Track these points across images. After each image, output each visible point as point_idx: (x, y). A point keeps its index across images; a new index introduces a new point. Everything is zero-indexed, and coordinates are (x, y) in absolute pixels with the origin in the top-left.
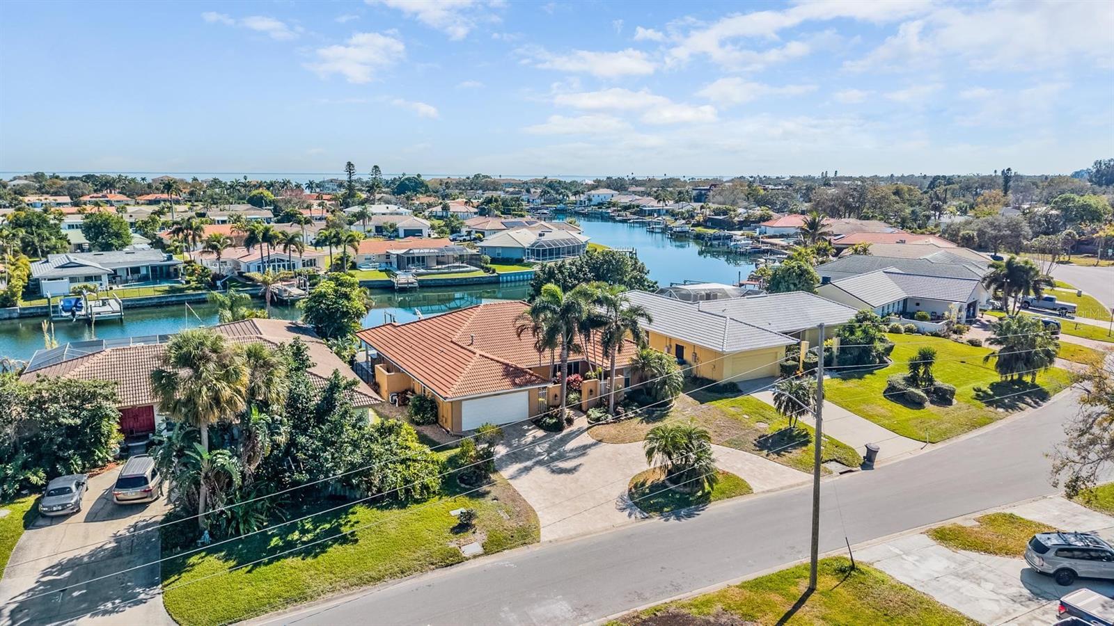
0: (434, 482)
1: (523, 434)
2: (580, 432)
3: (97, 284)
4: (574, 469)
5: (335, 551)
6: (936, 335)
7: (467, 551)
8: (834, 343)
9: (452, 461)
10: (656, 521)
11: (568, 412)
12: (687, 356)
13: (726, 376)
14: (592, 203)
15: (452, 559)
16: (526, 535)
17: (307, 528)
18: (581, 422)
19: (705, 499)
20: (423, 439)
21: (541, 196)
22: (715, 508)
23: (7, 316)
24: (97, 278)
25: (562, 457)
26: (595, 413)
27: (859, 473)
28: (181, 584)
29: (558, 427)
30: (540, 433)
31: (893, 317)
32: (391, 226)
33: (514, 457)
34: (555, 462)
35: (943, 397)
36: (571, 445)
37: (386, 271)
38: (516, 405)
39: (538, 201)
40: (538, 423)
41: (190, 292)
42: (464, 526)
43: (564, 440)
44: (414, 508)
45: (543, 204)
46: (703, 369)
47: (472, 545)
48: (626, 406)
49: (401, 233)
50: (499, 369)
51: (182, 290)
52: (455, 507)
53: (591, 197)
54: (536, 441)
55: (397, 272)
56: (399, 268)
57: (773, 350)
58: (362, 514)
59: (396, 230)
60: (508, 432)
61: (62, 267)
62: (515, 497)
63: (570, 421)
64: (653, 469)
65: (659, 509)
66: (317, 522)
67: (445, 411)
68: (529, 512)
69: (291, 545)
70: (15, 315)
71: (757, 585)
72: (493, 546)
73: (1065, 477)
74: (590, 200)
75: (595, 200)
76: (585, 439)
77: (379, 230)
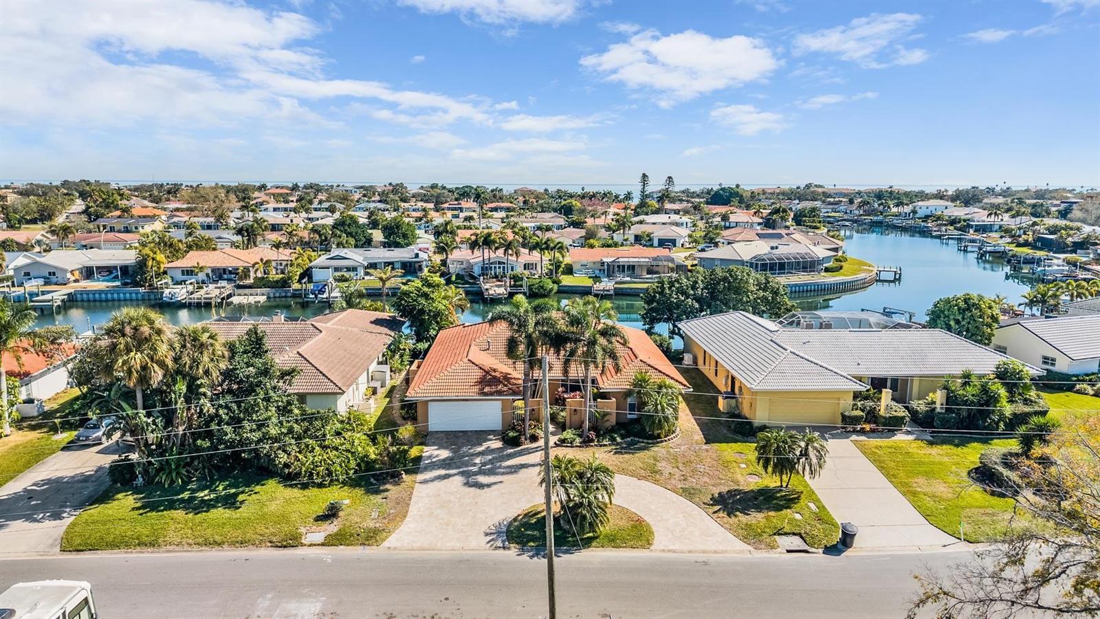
0: (343, 474)
2: (534, 450)
3: (352, 274)
4: (489, 486)
10: (513, 551)
12: (737, 389)
13: (762, 416)
14: (917, 216)
15: (291, 541)
16: (372, 536)
19: (587, 543)
21: (860, 207)
22: (587, 554)
23: (283, 294)
24: (354, 269)
26: (572, 436)
27: (818, 556)
28: (94, 511)
29: (517, 444)
30: (497, 445)
32: (648, 235)
37: (594, 277)
38: (489, 414)
39: (857, 212)
40: (506, 434)
42: (328, 515)
43: (511, 456)
45: (861, 215)
47: (319, 533)
49: (656, 243)
53: (917, 209)
54: (485, 451)
55: (604, 279)
56: (607, 275)
57: (837, 394)
59: (650, 240)
61: (332, 259)
62: (403, 500)
63: (537, 440)
66: (228, 487)
68: (400, 516)
70: (289, 294)
72: (335, 539)
74: (914, 212)
75: (921, 213)
77: (638, 239)
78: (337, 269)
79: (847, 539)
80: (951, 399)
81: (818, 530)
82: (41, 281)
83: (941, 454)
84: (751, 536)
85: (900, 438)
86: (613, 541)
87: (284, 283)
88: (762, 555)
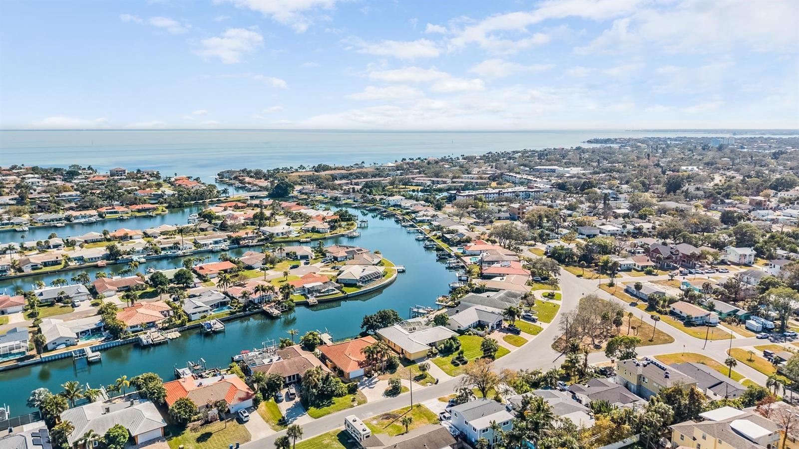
0: (347, 392)
1: (363, 379)
2: (375, 377)
3: (207, 313)
4: (374, 387)
5: (332, 406)
6: (481, 336)
7: (355, 405)
8: (443, 346)
9: (349, 386)
10: (389, 398)
11: (373, 372)
12: (404, 352)
13: (412, 358)
15: (352, 406)
16: (365, 402)
17: (325, 402)
18: (376, 375)
19: (400, 393)
20: (343, 382)
22: (400, 395)
23: (184, 329)
24: (207, 311)
25: (371, 384)
26: (379, 372)
27: (435, 385)
28: (309, 411)
29: (370, 377)
30: (367, 378)
31: (471, 329)
33: (361, 385)
34: (370, 385)
35: (466, 363)
36: (373, 381)
37: (304, 295)
38: (361, 372)
40: (366, 375)
41: (238, 314)
42: (353, 400)
43: (372, 380)
44: (344, 397)
46: (408, 357)
47: (355, 404)
48: (386, 369)
49: (299, 258)
50: (357, 363)
51: (234, 313)
52: (351, 397)
54: (366, 380)
55: (309, 296)
56: (309, 293)
57: (425, 351)
58: (334, 399)
60: (360, 378)
61: (196, 308)
62: (362, 394)
63: (373, 375)
64: (389, 387)
65: (390, 395)
66: (327, 400)
67: (346, 374)
68: (365, 397)
69: (324, 405)
70: (187, 329)
71: (403, 409)
72: (359, 404)
73: (456, 389)
76: (376, 379)
77: (288, 254)
78: (199, 312)
79: (437, 381)
80: (445, 347)
81: (432, 381)
82: (64, 346)
83: (445, 359)
84: (423, 384)
85: (438, 356)
86: (404, 392)
87: (182, 324)
88: (426, 387)
